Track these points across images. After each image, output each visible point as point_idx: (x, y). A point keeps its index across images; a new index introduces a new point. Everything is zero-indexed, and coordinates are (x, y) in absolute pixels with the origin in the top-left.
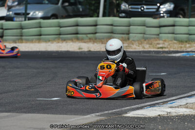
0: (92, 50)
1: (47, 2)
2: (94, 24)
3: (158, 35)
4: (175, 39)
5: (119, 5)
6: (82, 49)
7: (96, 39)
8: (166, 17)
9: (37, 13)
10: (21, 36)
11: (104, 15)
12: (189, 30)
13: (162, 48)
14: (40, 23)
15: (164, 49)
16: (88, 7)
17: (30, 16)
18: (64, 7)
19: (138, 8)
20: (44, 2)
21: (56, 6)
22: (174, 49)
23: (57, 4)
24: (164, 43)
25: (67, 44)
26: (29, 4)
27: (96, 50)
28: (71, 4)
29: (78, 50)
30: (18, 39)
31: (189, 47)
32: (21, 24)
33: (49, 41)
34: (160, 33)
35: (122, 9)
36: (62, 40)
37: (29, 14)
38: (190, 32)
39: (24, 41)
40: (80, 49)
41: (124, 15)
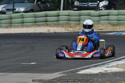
0: (56, 31)
1: (27, 2)
2: (57, 15)
3: (99, 21)
4: (110, 24)
5: (73, 3)
6: (50, 31)
7: (59, 24)
8: (103, 9)
9: (21, 8)
10: (11, 24)
11: (64, 9)
12: (118, 18)
13: (101, 29)
14: (23, 15)
15: (102, 30)
16: (53, 4)
17: (16, 10)
18: (38, 5)
19: (85, 5)
20: (25, 2)
21: (33, 4)
22: (109, 30)
23: (34, 3)
24: (102, 27)
25: (40, 28)
26: (16, 3)
27: (59, 32)
28: (42, 3)
29: (48, 32)
30: (9, 26)
31: (118, 29)
32: (10, 16)
33: (29, 26)
34: (100, 20)
35: (75, 5)
36: (37, 26)
37: (15, 9)
38: (119, 19)
39: (13, 27)
40: (48, 31)
41: (76, 9)
